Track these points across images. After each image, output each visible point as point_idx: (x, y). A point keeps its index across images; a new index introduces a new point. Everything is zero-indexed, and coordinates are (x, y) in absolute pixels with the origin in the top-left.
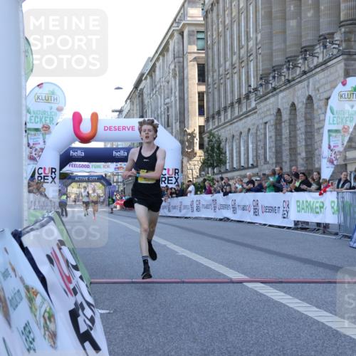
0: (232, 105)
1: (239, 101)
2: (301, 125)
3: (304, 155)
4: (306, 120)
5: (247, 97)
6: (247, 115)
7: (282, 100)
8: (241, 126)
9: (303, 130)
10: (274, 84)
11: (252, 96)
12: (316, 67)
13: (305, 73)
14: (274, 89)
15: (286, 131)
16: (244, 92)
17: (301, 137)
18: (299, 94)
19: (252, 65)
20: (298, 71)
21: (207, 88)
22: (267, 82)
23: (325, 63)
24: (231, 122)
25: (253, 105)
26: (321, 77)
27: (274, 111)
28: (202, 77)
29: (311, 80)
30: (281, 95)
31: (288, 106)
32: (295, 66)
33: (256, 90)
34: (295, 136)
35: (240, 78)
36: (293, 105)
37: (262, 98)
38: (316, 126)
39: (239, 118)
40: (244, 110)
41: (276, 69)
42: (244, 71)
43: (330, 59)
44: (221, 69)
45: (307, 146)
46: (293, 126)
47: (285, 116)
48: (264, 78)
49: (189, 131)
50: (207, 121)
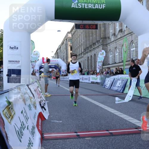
1: (80, 55)
2: (93, 60)
3: (94, 67)
4: (94, 59)
5: (81, 54)
6: (81, 58)
7: (89, 55)
8: (80, 60)
9: (93, 61)
11: (82, 54)
12: (96, 47)
13: (94, 49)
14: (87, 52)
15: (90, 62)
16: (81, 53)
17: (93, 63)
18: (93, 53)
19: (82, 47)
20: (92, 48)
21: (73, 52)
22: (86, 51)
23: (98, 47)
25: (83, 55)
26: (97, 50)
27: (87, 57)
28: (71, 49)
30: (89, 53)
31: (90, 56)
32: (92, 47)
33: (83, 52)
34: (92, 63)
35: (80, 50)
36: (91, 56)
37: (84, 54)
38: (96, 60)
39: (79, 58)
40: (81, 57)
41: (88, 48)
42: (80, 48)
43: (99, 46)
44: (76, 48)
45: (94, 65)
47: (90, 58)
48: (85, 50)
49: (68, 61)
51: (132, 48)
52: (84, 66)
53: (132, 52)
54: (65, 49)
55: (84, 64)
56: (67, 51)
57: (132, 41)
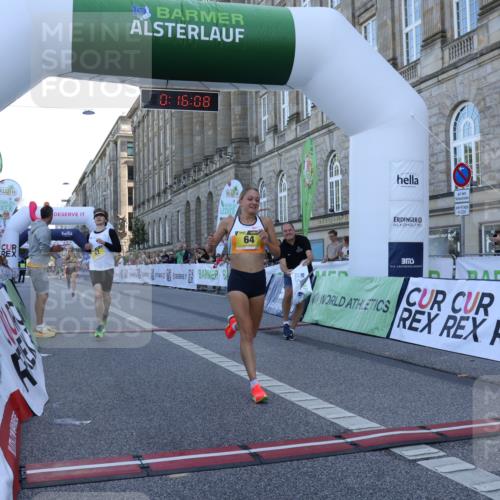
0: (153, 197)
1: (159, 195)
2: (204, 214)
4: (208, 209)
5: (165, 192)
6: (164, 205)
7: (190, 195)
8: (161, 213)
9: (205, 217)
10: (184, 182)
11: (169, 191)
12: (215, 171)
13: (207, 175)
14: (185, 186)
15: (193, 218)
16: (162, 188)
17: (204, 222)
18: (203, 190)
19: (168, 168)
20: (202, 174)
21: (135, 184)
22: (180, 181)
23: (221, 168)
24: (153, 210)
25: (169, 197)
26: (218, 178)
27: (185, 203)
28: (131, 176)
29: (211, 181)
30: (190, 191)
31: (195, 199)
32: (200, 170)
33: (171, 186)
34: (200, 222)
35: (159, 178)
36: (198, 198)
37: (175, 193)
39: (159, 207)
40: (163, 201)
41: (186, 172)
43: (225, 166)
44: (146, 170)
45: (208, 228)
46: (198, 214)
47: (193, 207)
48: (177, 178)
49: (121, 217)
50: (135, 209)
51: (331, 175)
52: (175, 233)
53: (332, 187)
54: (110, 175)
55: (175, 227)
56: (116, 180)
57: (333, 151)
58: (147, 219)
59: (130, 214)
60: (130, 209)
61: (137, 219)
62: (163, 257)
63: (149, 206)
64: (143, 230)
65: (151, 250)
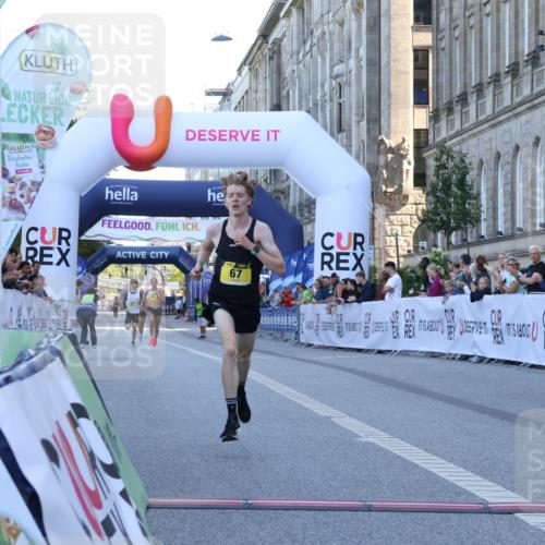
0: (496, 79)
1: (514, 70)
5: (534, 60)
16: (526, 48)
21: (437, 39)
24: (494, 121)
28: (424, 13)
35: (517, 14)
39: (513, 111)
40: (526, 91)
49: (391, 142)
50: (435, 117)
54: (357, 11)
56: (375, 25)
58: (475, 149)
59: (417, 132)
60: (421, 118)
61: (444, 150)
62: (529, 271)
63: (480, 109)
64: (462, 183)
65: (485, 250)
